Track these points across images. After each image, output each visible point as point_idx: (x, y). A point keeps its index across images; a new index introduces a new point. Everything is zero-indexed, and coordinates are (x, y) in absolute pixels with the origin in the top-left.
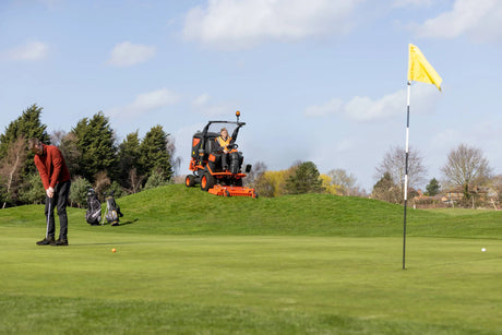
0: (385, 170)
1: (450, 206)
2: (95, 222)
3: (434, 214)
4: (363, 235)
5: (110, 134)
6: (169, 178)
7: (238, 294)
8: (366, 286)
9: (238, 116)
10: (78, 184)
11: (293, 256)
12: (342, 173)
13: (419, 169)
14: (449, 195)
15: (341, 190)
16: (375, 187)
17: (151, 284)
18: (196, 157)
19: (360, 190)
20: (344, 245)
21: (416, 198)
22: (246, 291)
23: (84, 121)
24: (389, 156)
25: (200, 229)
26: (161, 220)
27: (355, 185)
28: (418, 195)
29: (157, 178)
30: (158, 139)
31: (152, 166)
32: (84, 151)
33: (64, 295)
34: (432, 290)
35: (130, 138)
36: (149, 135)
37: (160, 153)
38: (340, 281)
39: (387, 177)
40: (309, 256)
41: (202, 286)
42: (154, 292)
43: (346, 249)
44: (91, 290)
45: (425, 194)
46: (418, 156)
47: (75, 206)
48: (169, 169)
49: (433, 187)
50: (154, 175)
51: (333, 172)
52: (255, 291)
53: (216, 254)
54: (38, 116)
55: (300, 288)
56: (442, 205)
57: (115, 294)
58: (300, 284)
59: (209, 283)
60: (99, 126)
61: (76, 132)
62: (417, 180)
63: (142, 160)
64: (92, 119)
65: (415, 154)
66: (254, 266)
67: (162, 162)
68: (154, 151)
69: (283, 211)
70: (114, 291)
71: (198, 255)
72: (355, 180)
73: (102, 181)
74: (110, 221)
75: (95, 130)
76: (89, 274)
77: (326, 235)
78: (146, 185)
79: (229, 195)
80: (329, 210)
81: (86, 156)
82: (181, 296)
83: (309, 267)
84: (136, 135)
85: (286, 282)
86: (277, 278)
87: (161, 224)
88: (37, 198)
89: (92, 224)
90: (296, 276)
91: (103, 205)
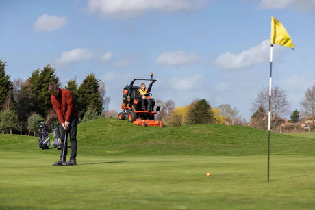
0: (259, 104)
1: (307, 130)
2: (45, 147)
3: (294, 137)
4: (242, 154)
5: (56, 81)
6: (100, 113)
7: (145, 202)
8: (239, 195)
9: (152, 76)
10: (34, 117)
11: (188, 172)
12: (228, 107)
13: (285, 103)
14: (307, 122)
15: (228, 120)
16: (252, 117)
17: (82, 195)
18: (125, 101)
19: (242, 120)
20: (228, 162)
21: (282, 125)
22: (150, 200)
23: (37, 72)
24: (262, 94)
25: (122, 151)
26: (94, 145)
27: (238, 115)
28: (284, 122)
29: (91, 113)
30: (92, 85)
31: (87, 104)
32: (38, 94)
33: (18, 204)
34: (287, 197)
35: (70, 84)
36: (85, 82)
37: (94, 94)
38: (221, 191)
39: (261, 110)
40: (200, 171)
41: (119, 196)
42: (84, 201)
43: (228, 166)
44: (38, 200)
45: (289, 122)
46: (283, 94)
47: (32, 134)
48: (101, 106)
49: (295, 117)
50: (90, 110)
51: (221, 106)
52: (157, 200)
53: (133, 171)
54: (3, 68)
55: (191, 197)
56: (301, 130)
57: (55, 203)
58: (192, 194)
59: (125, 194)
60: (48, 75)
61: (31, 80)
62: (283, 112)
63: (80, 100)
64: (43, 70)
65: (282, 92)
66: (158, 180)
67: (95, 101)
68: (88, 93)
69: (183, 137)
70: (55, 201)
71: (119, 171)
72: (237, 112)
73: (51, 116)
74: (56, 146)
75: (45, 78)
76: (38, 187)
77: (214, 155)
78: (84, 118)
79: (146, 125)
80: (217, 136)
81: (39, 97)
82: (104, 204)
83: (199, 180)
84: (74, 82)
85: (181, 193)
86: (175, 190)
87: (93, 148)
88: (4, 129)
89: (43, 149)
90: (189, 188)
91: (50, 134)
